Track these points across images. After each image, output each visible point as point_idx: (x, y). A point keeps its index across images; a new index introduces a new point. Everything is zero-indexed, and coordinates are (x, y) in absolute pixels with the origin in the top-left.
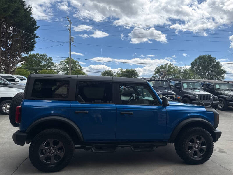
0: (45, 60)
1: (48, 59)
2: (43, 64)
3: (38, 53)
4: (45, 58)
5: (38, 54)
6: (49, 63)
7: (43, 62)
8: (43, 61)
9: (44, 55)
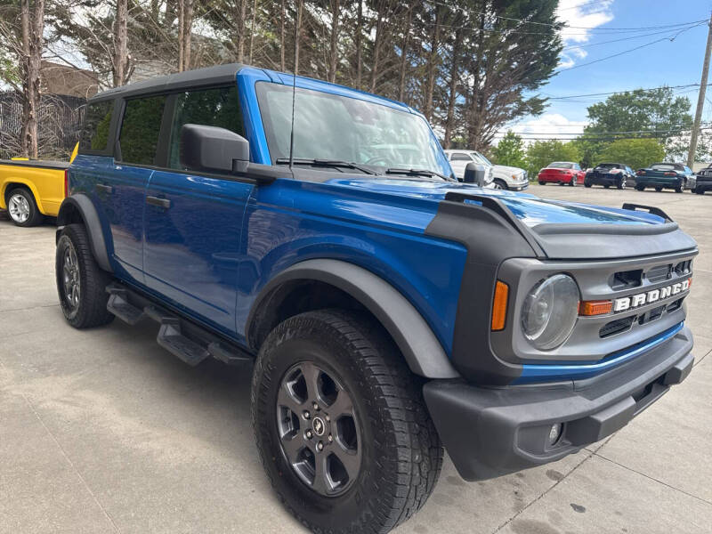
0: (662, 111)
1: (675, 106)
2: (652, 124)
3: (638, 89)
4: (662, 103)
5: (639, 93)
6: (673, 119)
7: (654, 118)
8: (655, 115)
9: (660, 94)
